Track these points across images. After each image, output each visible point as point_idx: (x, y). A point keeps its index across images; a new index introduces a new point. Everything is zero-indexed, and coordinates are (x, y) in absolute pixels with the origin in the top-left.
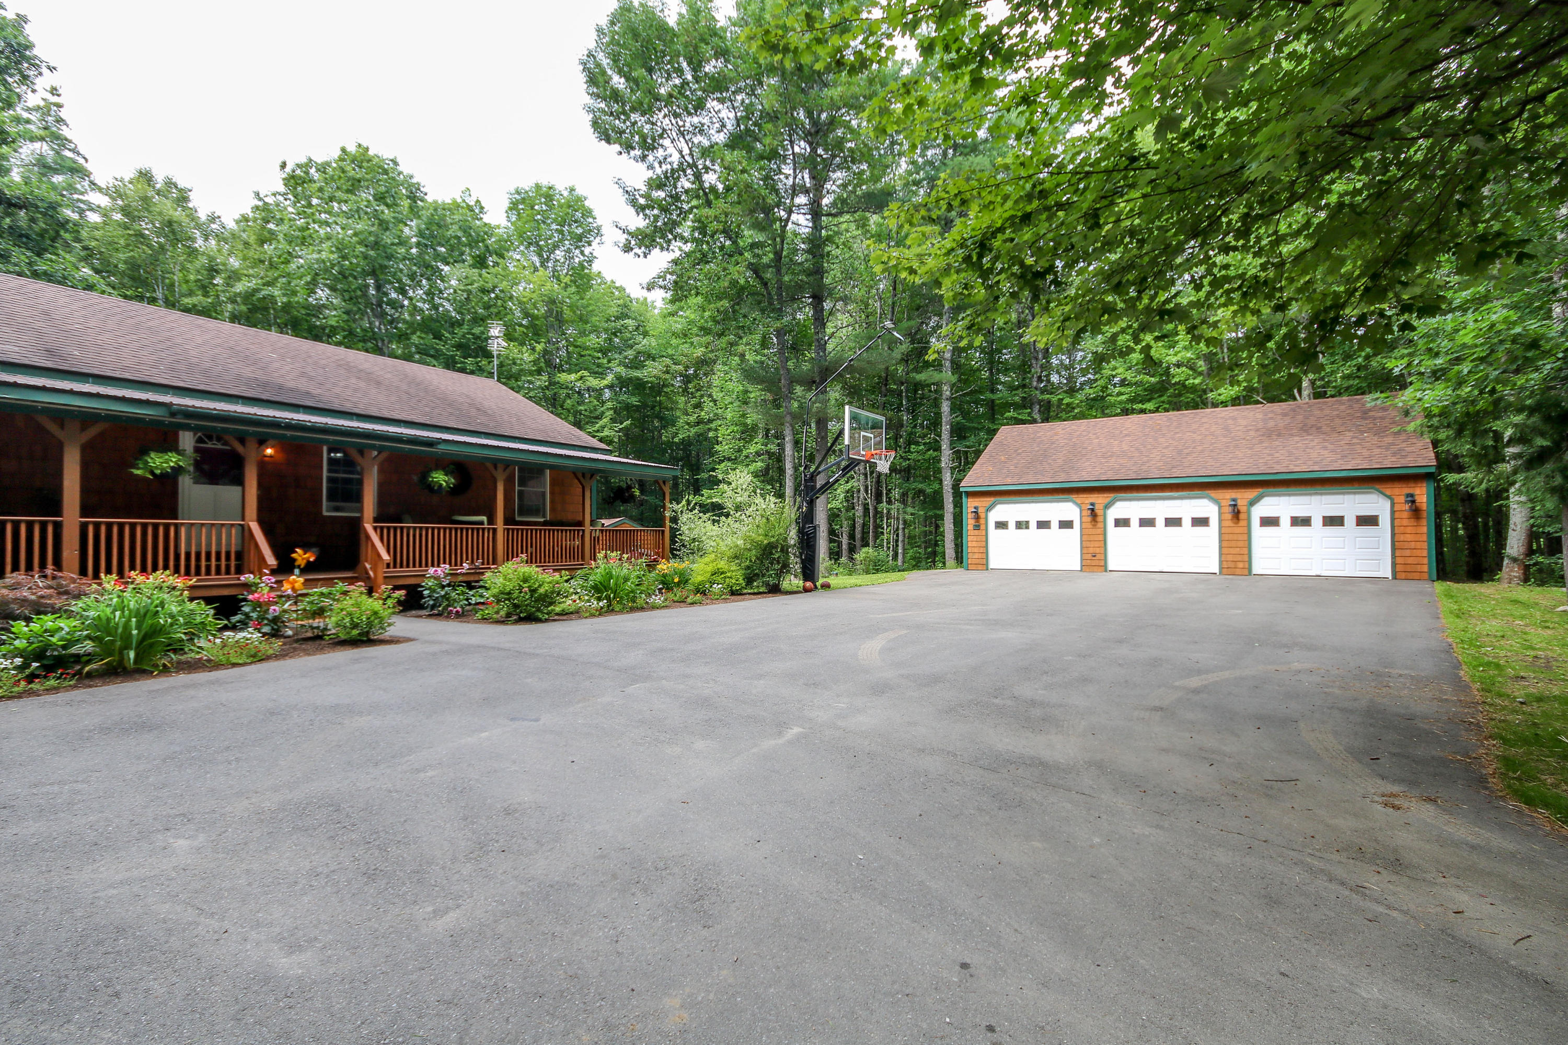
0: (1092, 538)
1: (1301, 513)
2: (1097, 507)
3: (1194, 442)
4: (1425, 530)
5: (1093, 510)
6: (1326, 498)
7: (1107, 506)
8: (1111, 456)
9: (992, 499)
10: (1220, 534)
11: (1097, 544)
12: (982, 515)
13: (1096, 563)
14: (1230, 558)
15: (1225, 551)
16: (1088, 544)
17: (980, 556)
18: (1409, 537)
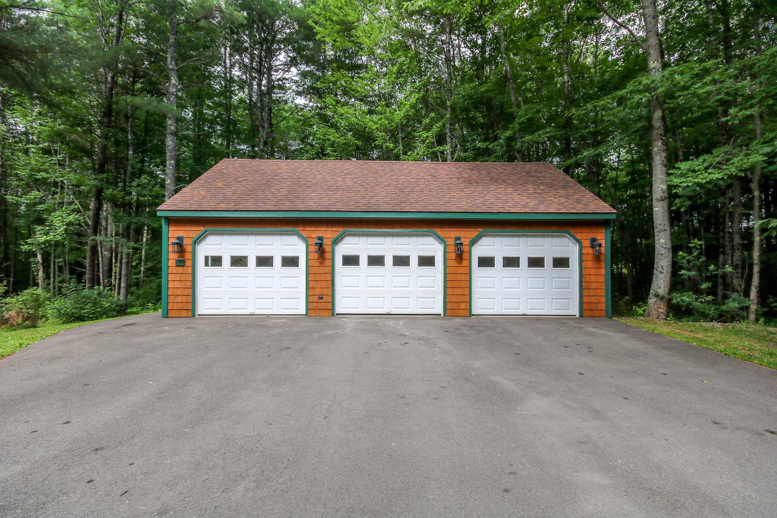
0: (319, 277)
1: (511, 254)
2: (325, 241)
3: (410, 183)
4: (603, 271)
5: (321, 245)
6: (531, 241)
7: (336, 242)
8: (337, 189)
9: (202, 229)
10: (446, 274)
11: (324, 285)
12: (189, 248)
13: (324, 306)
14: (454, 299)
15: (450, 291)
16: (315, 284)
17: (184, 299)
18: (593, 278)
